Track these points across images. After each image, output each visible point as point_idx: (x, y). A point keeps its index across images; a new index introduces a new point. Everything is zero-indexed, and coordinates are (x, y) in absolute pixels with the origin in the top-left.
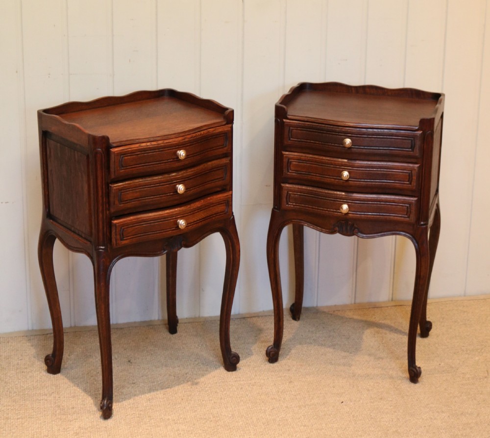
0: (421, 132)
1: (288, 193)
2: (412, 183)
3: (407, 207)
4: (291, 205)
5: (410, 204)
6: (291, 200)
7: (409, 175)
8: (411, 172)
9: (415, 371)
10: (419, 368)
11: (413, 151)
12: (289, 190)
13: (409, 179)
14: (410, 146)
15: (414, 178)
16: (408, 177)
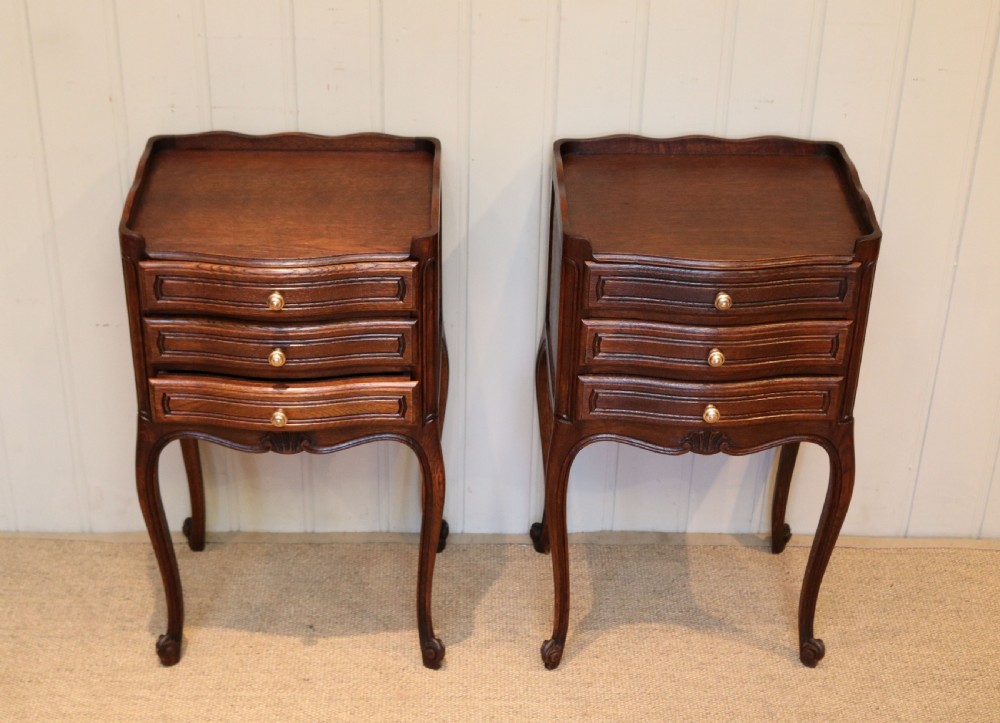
0: (860, 264)
1: (593, 391)
2: (837, 355)
3: (824, 395)
4: (598, 412)
5: (829, 390)
6: (598, 404)
7: (832, 342)
8: (837, 337)
9: (815, 649)
10: (820, 641)
11: (842, 299)
12: (594, 386)
13: (832, 348)
14: (837, 291)
15: (842, 346)
16: (830, 346)
